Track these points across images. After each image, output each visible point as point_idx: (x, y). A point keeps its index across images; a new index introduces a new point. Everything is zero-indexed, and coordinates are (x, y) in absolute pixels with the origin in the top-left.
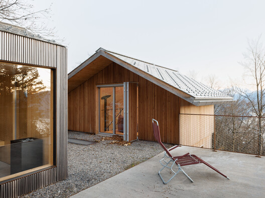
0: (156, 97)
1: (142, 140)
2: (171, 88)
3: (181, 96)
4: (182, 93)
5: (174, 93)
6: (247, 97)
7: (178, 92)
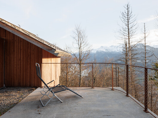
0: (22, 51)
1: (8, 87)
2: (37, 42)
3: (44, 48)
4: (46, 46)
5: (39, 46)
6: (74, 55)
7: (42, 45)
